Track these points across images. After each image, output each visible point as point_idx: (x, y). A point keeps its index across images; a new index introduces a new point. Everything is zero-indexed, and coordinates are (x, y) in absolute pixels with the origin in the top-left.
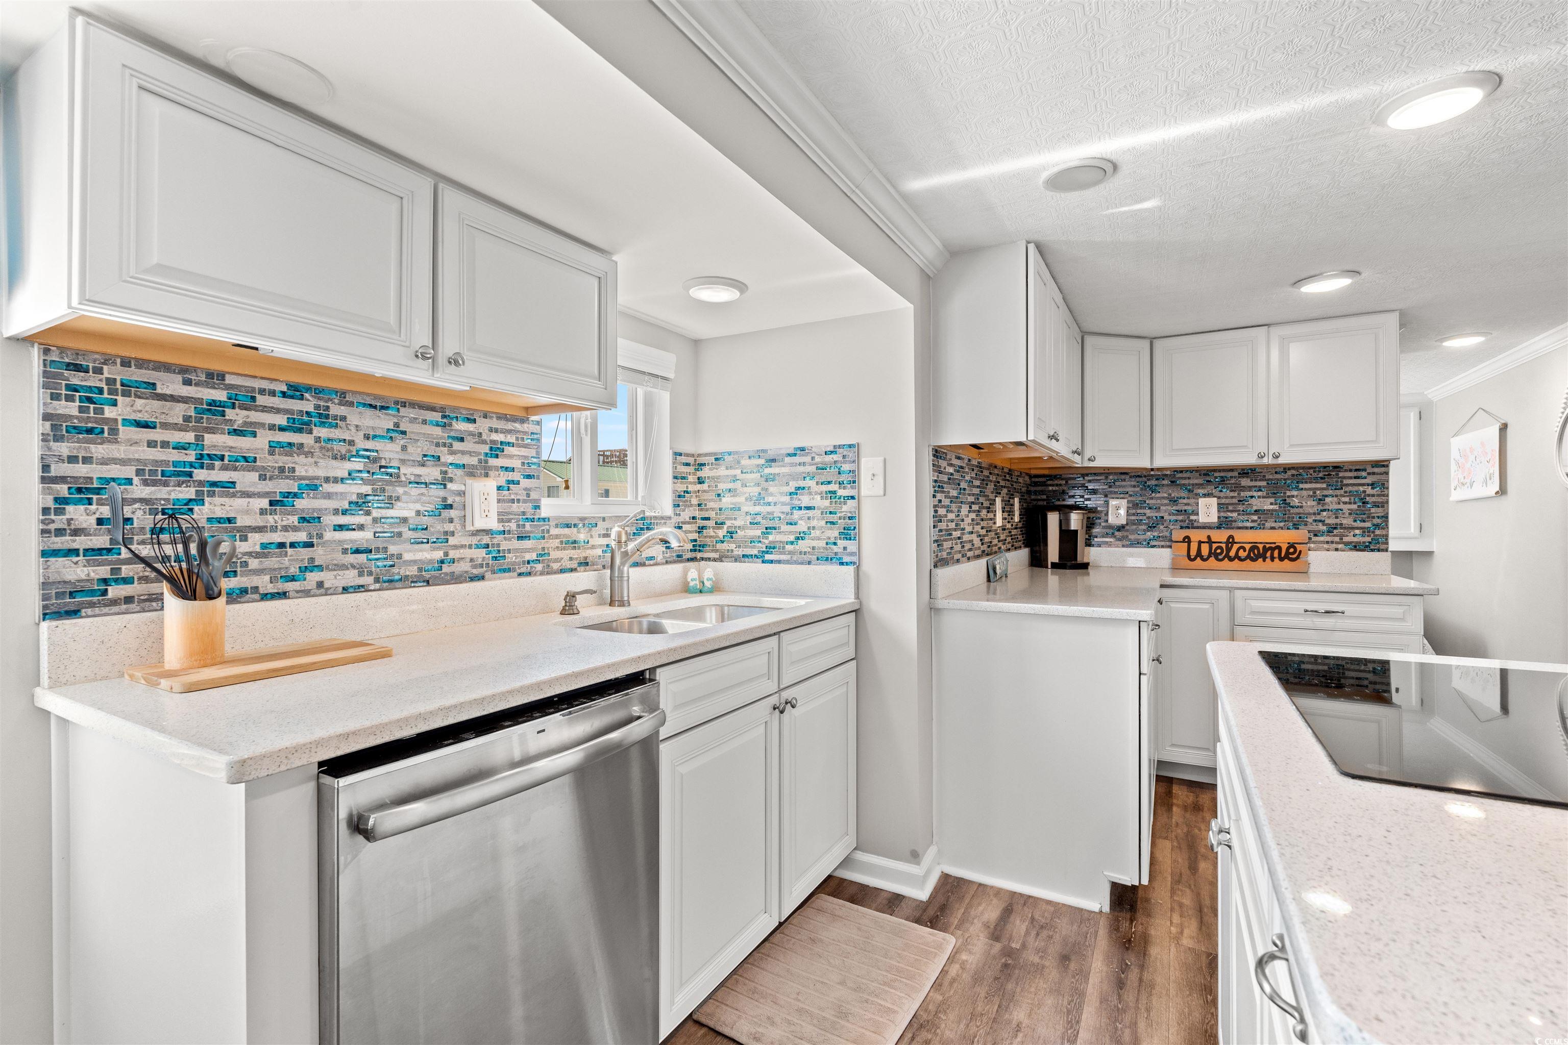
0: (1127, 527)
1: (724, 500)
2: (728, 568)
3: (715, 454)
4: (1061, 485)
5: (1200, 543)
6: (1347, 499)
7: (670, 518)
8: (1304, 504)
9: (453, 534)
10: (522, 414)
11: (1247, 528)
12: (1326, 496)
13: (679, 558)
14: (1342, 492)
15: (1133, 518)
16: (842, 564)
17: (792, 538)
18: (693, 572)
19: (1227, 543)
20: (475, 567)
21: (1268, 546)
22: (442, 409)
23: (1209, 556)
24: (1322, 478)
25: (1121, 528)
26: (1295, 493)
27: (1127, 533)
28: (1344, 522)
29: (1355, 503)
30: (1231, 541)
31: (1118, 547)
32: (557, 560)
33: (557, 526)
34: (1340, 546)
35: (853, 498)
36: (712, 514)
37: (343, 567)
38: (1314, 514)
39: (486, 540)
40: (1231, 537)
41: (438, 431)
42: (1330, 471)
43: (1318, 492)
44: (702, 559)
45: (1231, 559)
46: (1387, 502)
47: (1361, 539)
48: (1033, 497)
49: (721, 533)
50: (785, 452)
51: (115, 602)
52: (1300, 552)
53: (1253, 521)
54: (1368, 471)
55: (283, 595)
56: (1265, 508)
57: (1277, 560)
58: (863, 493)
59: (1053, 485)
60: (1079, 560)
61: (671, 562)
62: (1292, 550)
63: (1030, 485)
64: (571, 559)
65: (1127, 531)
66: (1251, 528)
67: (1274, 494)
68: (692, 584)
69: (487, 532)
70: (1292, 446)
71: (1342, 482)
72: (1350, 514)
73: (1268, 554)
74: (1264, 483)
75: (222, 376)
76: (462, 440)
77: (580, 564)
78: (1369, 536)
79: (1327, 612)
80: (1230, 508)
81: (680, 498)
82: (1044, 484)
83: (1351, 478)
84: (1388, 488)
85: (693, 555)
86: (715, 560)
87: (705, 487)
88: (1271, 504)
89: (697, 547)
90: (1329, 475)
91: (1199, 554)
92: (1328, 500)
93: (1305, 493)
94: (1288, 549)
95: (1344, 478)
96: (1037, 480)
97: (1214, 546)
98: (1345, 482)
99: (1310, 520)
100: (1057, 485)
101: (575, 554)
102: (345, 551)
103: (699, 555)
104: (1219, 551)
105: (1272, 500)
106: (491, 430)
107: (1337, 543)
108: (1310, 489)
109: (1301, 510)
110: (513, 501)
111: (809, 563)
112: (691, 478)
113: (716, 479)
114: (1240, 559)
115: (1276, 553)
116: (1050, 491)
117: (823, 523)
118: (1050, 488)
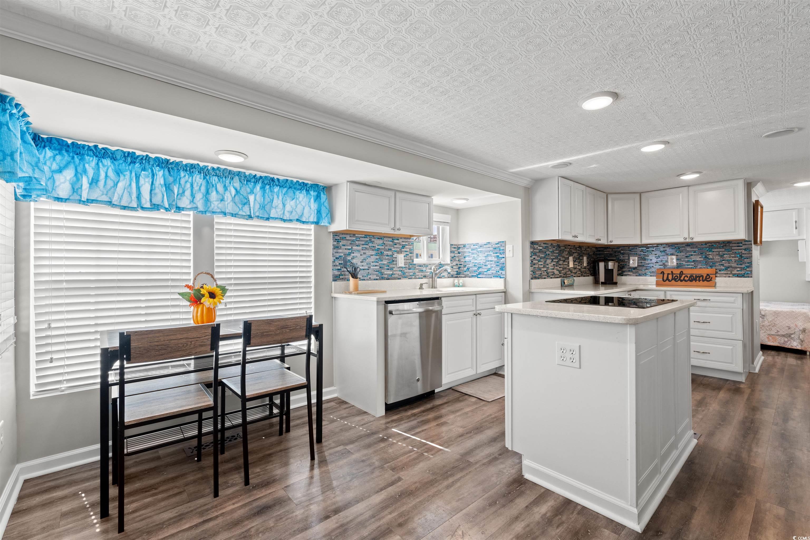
0: (638, 268)
1: (466, 259)
2: (467, 279)
3: (463, 244)
4: (610, 251)
5: (668, 274)
6: (734, 256)
7: (449, 264)
8: (715, 258)
9: (394, 267)
10: (409, 237)
11: (689, 268)
12: (724, 254)
13: (452, 276)
14: (731, 252)
15: (640, 264)
16: (501, 278)
17: (486, 270)
18: (456, 280)
19: (680, 274)
20: (399, 276)
21: (697, 275)
22: (392, 237)
23: (672, 280)
24: (722, 247)
25: (635, 268)
26: (710, 253)
27: (637, 271)
28: (733, 265)
29: (737, 257)
30: (681, 273)
31: (634, 276)
32: (418, 275)
33: (418, 266)
34: (731, 275)
35: (504, 258)
36: (463, 263)
37: (374, 274)
38: (719, 262)
39: (401, 269)
40: (682, 272)
41: (391, 243)
42: (727, 244)
43: (721, 253)
44: (460, 277)
45: (681, 281)
46: (752, 256)
47: (740, 272)
48: (598, 256)
49: (465, 269)
50: (483, 244)
51: (341, 279)
52: (712, 278)
53: (692, 265)
54: (743, 243)
55: (364, 280)
56: (697, 259)
57: (701, 281)
58: (507, 256)
59: (607, 251)
60: (614, 281)
61: (450, 278)
62: (708, 277)
63: (597, 251)
64: (421, 275)
65: (638, 269)
66: (692, 268)
67: (701, 253)
68: (456, 284)
69: (402, 267)
70: (699, 234)
71: (731, 248)
72: (735, 262)
73: (698, 279)
74: (697, 249)
75: (355, 235)
76: (396, 245)
77: (424, 277)
78: (744, 271)
79: (704, 300)
80: (682, 260)
81: (453, 259)
82: (603, 251)
83: (735, 246)
84: (752, 251)
85: (457, 276)
86: (463, 277)
87: (460, 254)
88: (700, 258)
89: (458, 273)
90: (726, 245)
91: (668, 279)
92: (725, 256)
93: (715, 253)
94: (706, 276)
95: (732, 246)
96: (600, 249)
97: (674, 275)
98: (733, 248)
99: (717, 265)
100: (608, 251)
101: (422, 274)
102: (374, 271)
103: (459, 276)
104: (676, 278)
105: (700, 256)
106: (402, 242)
107: (730, 274)
108: (717, 251)
109: (713, 260)
110: (407, 260)
111: (491, 278)
112: (456, 252)
113: (464, 252)
114: (686, 281)
115: (701, 279)
116: (605, 254)
117: (495, 265)
118: (605, 253)
